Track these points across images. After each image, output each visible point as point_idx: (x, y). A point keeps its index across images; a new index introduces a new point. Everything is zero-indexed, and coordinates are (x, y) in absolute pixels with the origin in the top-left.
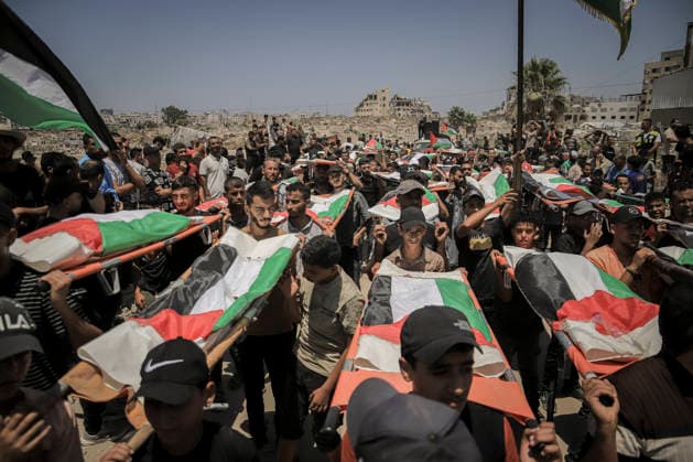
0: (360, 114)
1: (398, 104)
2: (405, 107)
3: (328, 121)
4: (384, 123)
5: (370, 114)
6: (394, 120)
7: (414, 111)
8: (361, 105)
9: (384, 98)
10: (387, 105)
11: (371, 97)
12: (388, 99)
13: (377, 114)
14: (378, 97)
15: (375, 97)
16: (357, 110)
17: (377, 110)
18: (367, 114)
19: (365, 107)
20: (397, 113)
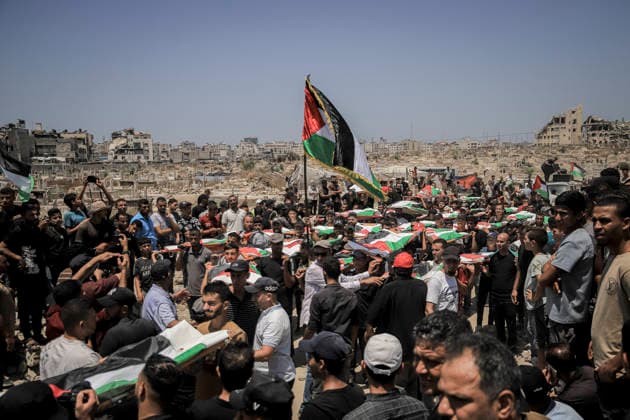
0: (544, 141)
1: (594, 128)
2: (603, 132)
3: (498, 152)
4: (570, 153)
5: (555, 141)
6: (585, 149)
7: (615, 136)
8: (545, 131)
9: (575, 122)
10: (578, 130)
11: (557, 120)
12: (580, 123)
13: (564, 141)
14: (567, 121)
15: (563, 120)
16: (539, 137)
17: (565, 137)
18: (551, 141)
19: (549, 133)
20: (591, 139)
